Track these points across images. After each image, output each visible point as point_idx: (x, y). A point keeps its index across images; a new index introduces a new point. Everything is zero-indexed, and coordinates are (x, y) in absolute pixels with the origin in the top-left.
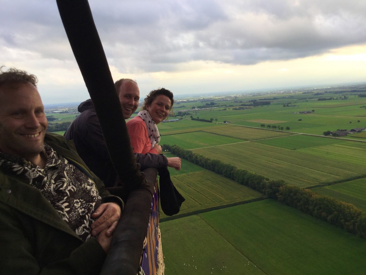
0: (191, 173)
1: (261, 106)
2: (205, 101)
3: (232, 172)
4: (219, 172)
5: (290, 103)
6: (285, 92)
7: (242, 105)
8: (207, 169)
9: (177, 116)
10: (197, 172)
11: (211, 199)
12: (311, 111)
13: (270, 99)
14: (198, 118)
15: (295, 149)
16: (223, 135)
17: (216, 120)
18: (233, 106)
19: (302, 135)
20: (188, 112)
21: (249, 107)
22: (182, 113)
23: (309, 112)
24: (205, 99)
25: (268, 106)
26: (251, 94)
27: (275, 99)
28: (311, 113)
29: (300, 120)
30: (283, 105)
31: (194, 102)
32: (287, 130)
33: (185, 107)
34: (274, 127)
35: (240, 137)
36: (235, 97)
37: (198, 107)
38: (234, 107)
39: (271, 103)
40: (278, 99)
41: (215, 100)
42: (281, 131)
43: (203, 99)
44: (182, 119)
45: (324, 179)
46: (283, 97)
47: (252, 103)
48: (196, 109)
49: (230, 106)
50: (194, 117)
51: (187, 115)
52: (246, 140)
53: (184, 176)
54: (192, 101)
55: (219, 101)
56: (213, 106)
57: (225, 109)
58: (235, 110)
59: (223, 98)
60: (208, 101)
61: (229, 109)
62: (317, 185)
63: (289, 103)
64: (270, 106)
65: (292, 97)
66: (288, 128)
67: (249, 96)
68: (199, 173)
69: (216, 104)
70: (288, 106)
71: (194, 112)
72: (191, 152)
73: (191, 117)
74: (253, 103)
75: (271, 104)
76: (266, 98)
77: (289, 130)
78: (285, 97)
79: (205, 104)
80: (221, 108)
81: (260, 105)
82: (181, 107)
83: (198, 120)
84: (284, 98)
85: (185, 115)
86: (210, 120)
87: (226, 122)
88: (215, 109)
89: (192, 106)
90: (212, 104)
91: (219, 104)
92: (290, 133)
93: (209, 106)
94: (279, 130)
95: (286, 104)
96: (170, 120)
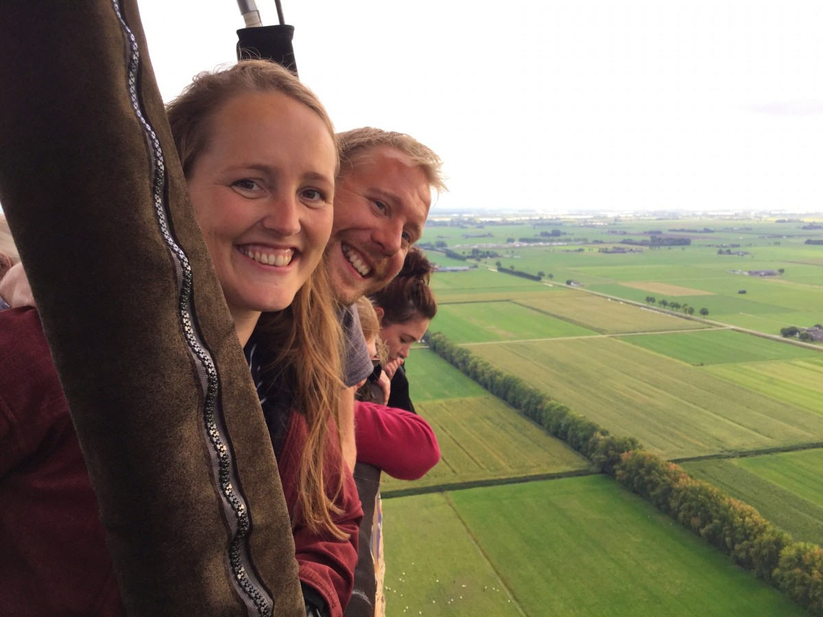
0: (457, 399)
1: (667, 247)
2: (542, 224)
3: (539, 407)
4: (514, 404)
5: (738, 246)
6: (736, 215)
7: (624, 242)
8: (492, 393)
9: (468, 257)
10: (470, 399)
11: (479, 462)
12: (776, 271)
13: (695, 231)
14: (512, 267)
15: (702, 365)
16: (554, 316)
17: (551, 276)
18: (602, 242)
19: (733, 329)
20: (496, 251)
21: (638, 247)
22: (481, 252)
23: (770, 274)
24: (544, 220)
25: (683, 249)
26: (654, 214)
27: (707, 230)
28: (776, 274)
29: (743, 292)
30: (718, 249)
31: (517, 224)
32: (703, 316)
33: (492, 236)
34: (676, 306)
35: (590, 324)
36: (616, 220)
37: (522, 240)
38: (603, 246)
39: (694, 242)
40: (713, 232)
41: (567, 222)
42: (689, 315)
43: (541, 219)
44: (476, 266)
45: (735, 443)
46: (727, 229)
47: (648, 238)
48: (517, 244)
49: (596, 242)
50: (505, 265)
51: (491, 257)
52: (602, 332)
53: (440, 404)
54: (512, 223)
55: (574, 226)
56: (557, 238)
57: (581, 250)
58: (603, 252)
59: (585, 221)
60: (549, 224)
61: (589, 250)
62: (717, 453)
63: (733, 246)
64: (688, 250)
65: (747, 230)
66: (704, 312)
67: (649, 220)
68: (476, 398)
69: (565, 234)
70: (729, 252)
71: (507, 252)
72: (468, 352)
73: (498, 264)
74: (652, 238)
75: (692, 243)
76: (686, 228)
77: (706, 316)
78: (732, 229)
79: (539, 233)
80: (575, 245)
81: (665, 245)
82: (484, 236)
83: (512, 272)
84: (729, 230)
85: (486, 257)
86: (536, 274)
87: (572, 284)
88: (559, 246)
89: (509, 236)
90: (556, 234)
91: (573, 234)
92: (708, 323)
93: (546, 238)
94: (684, 315)
95: (726, 247)
96: (448, 268)
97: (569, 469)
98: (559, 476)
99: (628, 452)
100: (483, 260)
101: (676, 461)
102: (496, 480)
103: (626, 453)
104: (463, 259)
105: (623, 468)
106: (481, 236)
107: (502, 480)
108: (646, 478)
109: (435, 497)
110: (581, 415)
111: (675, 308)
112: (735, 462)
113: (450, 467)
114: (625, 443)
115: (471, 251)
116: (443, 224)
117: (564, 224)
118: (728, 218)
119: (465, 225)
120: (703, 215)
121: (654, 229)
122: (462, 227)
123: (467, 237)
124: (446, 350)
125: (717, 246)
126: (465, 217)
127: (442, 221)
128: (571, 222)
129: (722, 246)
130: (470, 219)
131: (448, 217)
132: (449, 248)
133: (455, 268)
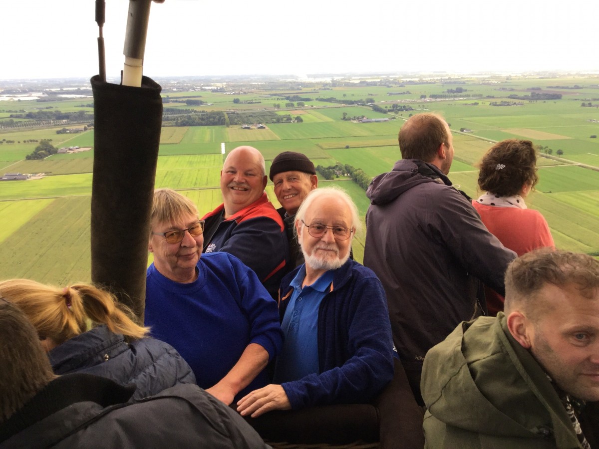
1: (543, 101)
2: (450, 83)
7: (511, 97)
9: (389, 111)
13: (567, 88)
15: (550, 192)
18: (493, 97)
19: (580, 166)
20: (410, 105)
21: (520, 101)
22: (399, 106)
25: (555, 103)
26: (538, 74)
27: (577, 87)
29: (594, 137)
30: (582, 102)
31: (431, 83)
32: (559, 155)
33: (410, 93)
36: (507, 79)
37: (432, 96)
38: (493, 100)
39: (564, 97)
40: (581, 88)
41: (470, 81)
42: (548, 155)
43: (449, 78)
44: (394, 118)
46: (592, 86)
47: (529, 94)
48: (428, 99)
49: (489, 97)
51: (407, 110)
54: (427, 83)
55: (474, 84)
56: (460, 94)
57: (476, 104)
58: (493, 105)
59: (484, 79)
60: (455, 83)
61: (483, 103)
63: (594, 100)
64: (559, 103)
66: (560, 153)
67: (534, 79)
69: (466, 90)
70: (590, 105)
71: (419, 106)
74: (532, 93)
75: (563, 97)
76: (561, 85)
77: (561, 156)
78: (597, 86)
79: (446, 91)
80: (473, 100)
81: (542, 99)
82: (404, 93)
85: (403, 110)
87: (465, 131)
88: (460, 101)
89: (423, 94)
90: (460, 90)
91: (472, 91)
92: (561, 161)
93: (452, 94)
94: (545, 154)
95: (589, 100)
96: (373, 120)
100: (400, 113)
104: (385, 112)
106: (401, 94)
111: (539, 150)
115: (392, 106)
116: (374, 84)
117: (466, 82)
118: (596, 76)
119: (390, 85)
120: (576, 74)
121: (536, 86)
122: (388, 87)
123: (391, 94)
125: (582, 100)
126: (391, 78)
127: (374, 82)
128: (472, 81)
129: (586, 100)
130: (395, 79)
131: (379, 78)
132: (376, 103)
133: (377, 120)
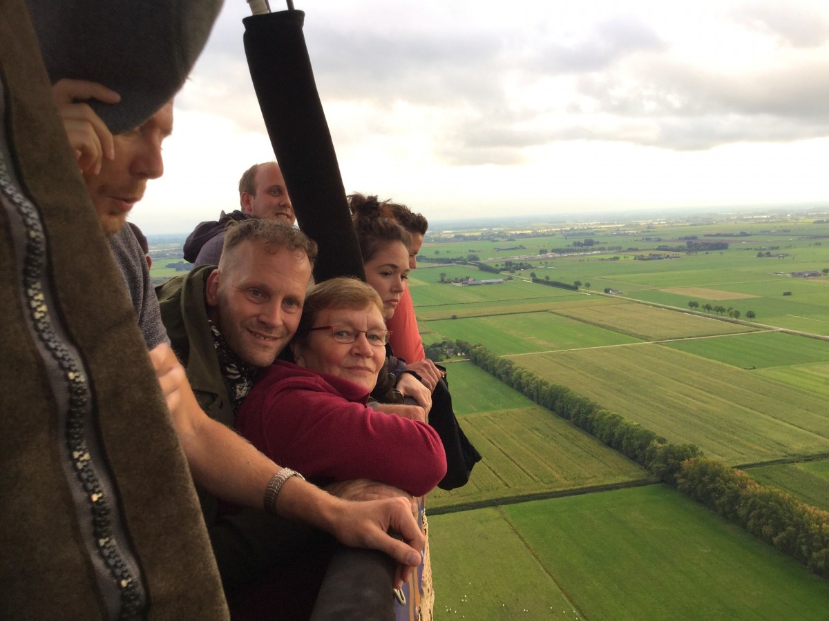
0: (503, 411)
1: (704, 252)
2: (574, 235)
3: (590, 416)
4: (563, 414)
5: (777, 248)
6: (771, 218)
7: (659, 249)
8: (539, 404)
9: (502, 270)
10: (515, 410)
11: (532, 474)
12: (820, 272)
13: (731, 235)
14: (547, 278)
15: (754, 368)
16: (595, 324)
17: (588, 285)
18: (636, 250)
19: (783, 332)
20: (528, 262)
21: (675, 253)
22: (514, 264)
23: (814, 275)
24: (575, 230)
25: (721, 253)
26: (688, 221)
27: (743, 234)
28: (820, 275)
29: (788, 294)
30: (757, 252)
31: (549, 235)
32: (749, 319)
33: (524, 248)
34: (720, 310)
35: (633, 331)
36: (649, 227)
37: (554, 251)
38: (638, 254)
39: (731, 246)
40: (750, 235)
41: (599, 231)
42: (735, 319)
43: (572, 229)
44: (510, 278)
45: (798, 447)
46: (764, 231)
47: (684, 244)
48: (550, 255)
49: (631, 250)
50: (541, 276)
51: (525, 268)
52: (646, 338)
53: (486, 417)
54: (543, 235)
55: (606, 235)
56: (590, 247)
57: (616, 258)
58: (639, 259)
59: (618, 229)
60: (580, 234)
61: (625, 257)
62: (780, 458)
63: (772, 248)
64: (727, 254)
65: (785, 232)
66: (751, 315)
67: (683, 226)
68: (522, 410)
69: (598, 243)
70: (769, 255)
71: (541, 263)
72: (510, 363)
73: (533, 275)
74: (688, 243)
75: (729, 247)
76: (722, 233)
77: (752, 319)
78: (769, 231)
79: (571, 244)
80: (609, 254)
81: (702, 250)
82: (516, 248)
83: (547, 282)
84: (765, 233)
85: (520, 269)
86: (572, 284)
87: (611, 292)
88: (595, 254)
89: (541, 247)
90: (589, 243)
91: (606, 243)
92: (755, 327)
93: (579, 248)
94: (730, 319)
95: (765, 249)
96: (483, 281)
97: (626, 479)
98: (616, 487)
99: (688, 460)
100: (517, 272)
101: (740, 467)
102: (551, 493)
103: (687, 460)
104: (496, 271)
105: (685, 476)
106: (513, 249)
107: (556, 492)
108: (711, 486)
109: (489, 511)
110: (635, 423)
111: (719, 313)
112: (800, 466)
113: (502, 480)
114: (685, 450)
115: (504, 263)
116: (474, 238)
117: (596, 233)
118: (764, 221)
119: (495, 239)
120: (738, 219)
121: (689, 235)
122: (493, 241)
123: (499, 250)
124: (487, 362)
125: (757, 250)
126: (495, 231)
127: (473, 236)
128: (603, 231)
129: (761, 249)
130: (501, 232)
131: (478, 231)
132: (481, 261)
133: (488, 281)
